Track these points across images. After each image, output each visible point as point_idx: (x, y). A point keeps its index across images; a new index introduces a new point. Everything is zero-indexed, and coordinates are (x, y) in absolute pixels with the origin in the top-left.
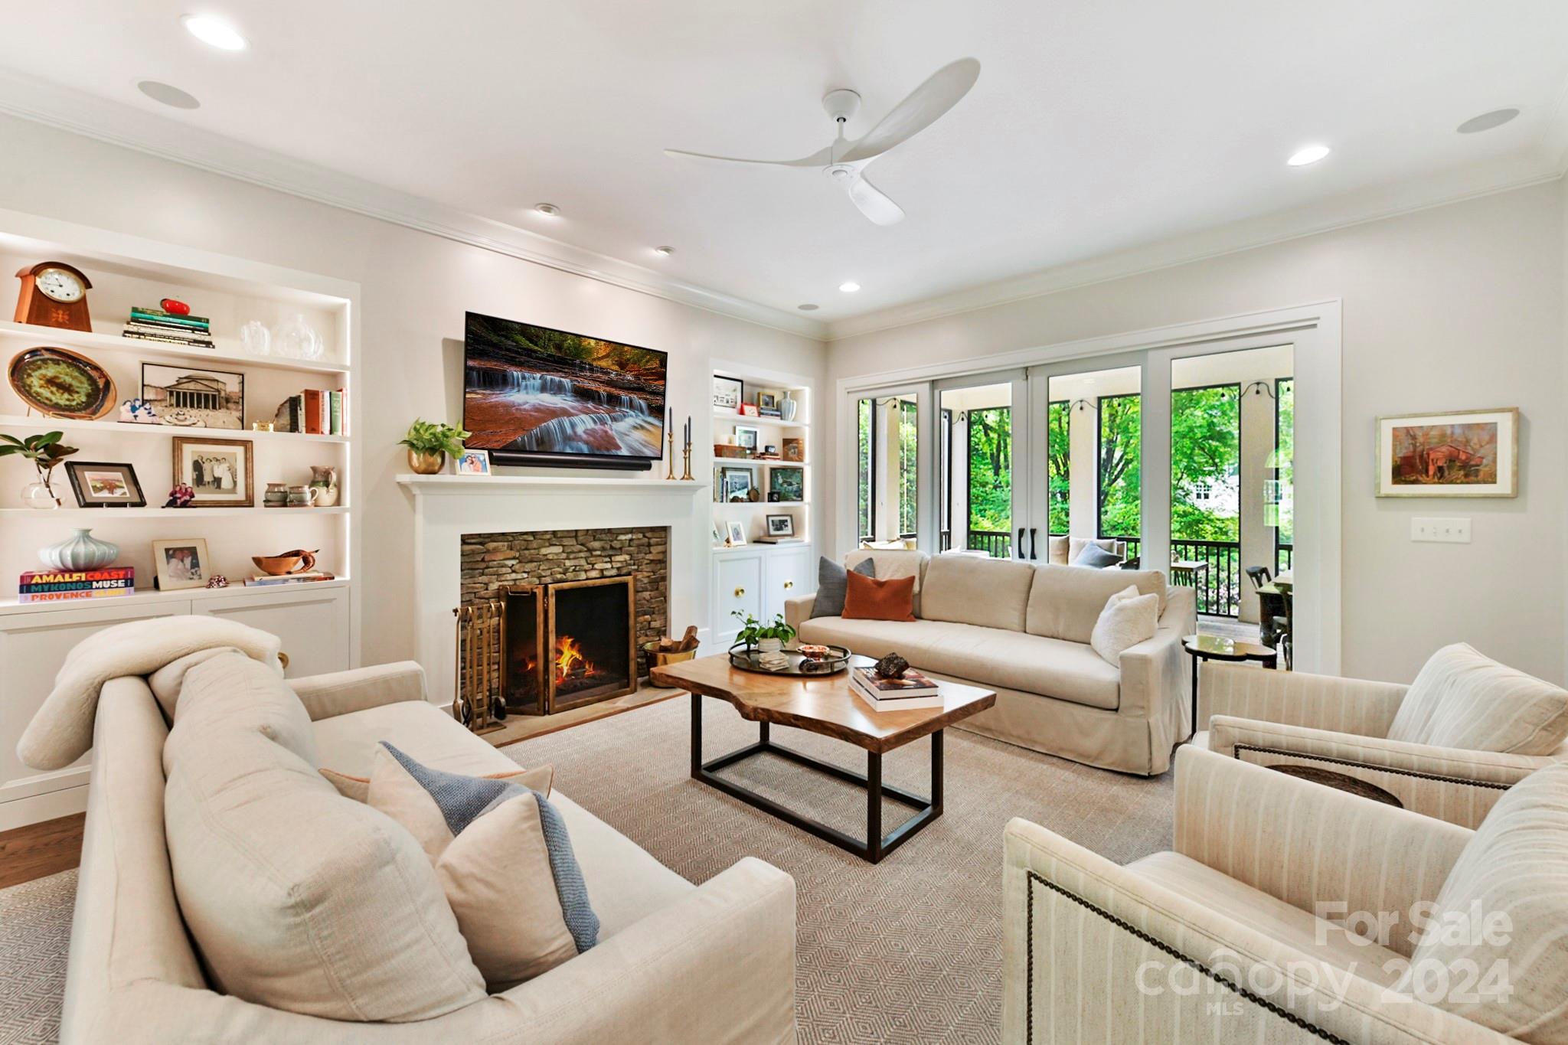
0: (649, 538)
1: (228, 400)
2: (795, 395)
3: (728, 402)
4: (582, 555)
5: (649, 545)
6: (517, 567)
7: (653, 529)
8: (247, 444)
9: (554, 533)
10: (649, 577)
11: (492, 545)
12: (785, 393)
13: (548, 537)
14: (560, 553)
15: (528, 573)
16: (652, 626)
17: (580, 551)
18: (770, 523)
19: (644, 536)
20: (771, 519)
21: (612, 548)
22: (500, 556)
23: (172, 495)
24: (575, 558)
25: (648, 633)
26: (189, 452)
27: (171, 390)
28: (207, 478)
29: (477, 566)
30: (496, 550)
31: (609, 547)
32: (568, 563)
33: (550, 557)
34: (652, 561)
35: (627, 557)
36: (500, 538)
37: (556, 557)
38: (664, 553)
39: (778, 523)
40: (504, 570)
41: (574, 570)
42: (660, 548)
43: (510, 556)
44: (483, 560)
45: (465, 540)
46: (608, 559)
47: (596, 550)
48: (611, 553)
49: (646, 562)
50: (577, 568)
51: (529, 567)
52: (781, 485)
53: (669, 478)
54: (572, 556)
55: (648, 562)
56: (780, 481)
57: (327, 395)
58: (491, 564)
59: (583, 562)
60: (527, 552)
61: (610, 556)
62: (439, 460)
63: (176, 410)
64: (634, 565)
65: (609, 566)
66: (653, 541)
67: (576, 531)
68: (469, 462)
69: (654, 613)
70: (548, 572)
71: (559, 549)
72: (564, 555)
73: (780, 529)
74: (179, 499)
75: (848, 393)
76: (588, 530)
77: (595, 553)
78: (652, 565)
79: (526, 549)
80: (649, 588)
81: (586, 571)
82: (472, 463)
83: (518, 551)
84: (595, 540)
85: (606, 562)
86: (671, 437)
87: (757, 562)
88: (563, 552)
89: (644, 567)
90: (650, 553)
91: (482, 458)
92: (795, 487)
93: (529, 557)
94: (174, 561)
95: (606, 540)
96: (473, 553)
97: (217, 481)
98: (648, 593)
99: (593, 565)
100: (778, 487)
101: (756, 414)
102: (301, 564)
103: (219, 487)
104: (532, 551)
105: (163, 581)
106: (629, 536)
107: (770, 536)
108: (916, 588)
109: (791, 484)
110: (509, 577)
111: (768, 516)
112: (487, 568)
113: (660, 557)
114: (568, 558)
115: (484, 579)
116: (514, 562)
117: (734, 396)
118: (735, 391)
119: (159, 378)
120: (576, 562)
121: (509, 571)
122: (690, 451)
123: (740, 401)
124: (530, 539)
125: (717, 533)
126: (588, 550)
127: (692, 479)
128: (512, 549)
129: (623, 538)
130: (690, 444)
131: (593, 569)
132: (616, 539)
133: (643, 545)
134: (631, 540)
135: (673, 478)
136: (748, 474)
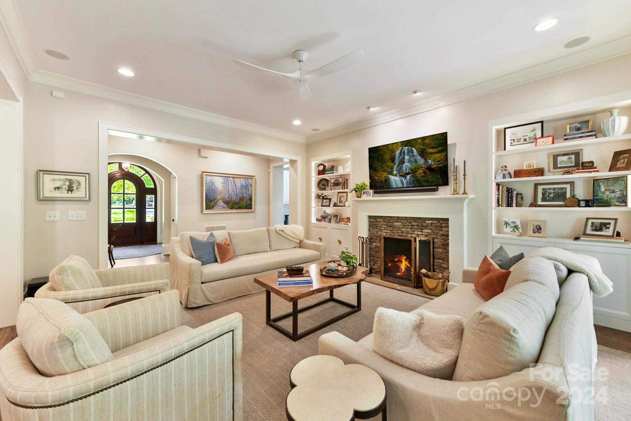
0: (441, 224)
1: (340, 184)
3: (524, 140)
4: (409, 227)
5: (441, 227)
6: (386, 228)
7: (442, 219)
9: (398, 217)
10: (441, 242)
11: (378, 220)
13: (395, 219)
14: (400, 225)
15: (390, 231)
16: (442, 266)
17: (408, 226)
18: (589, 225)
19: (439, 222)
20: (590, 222)
21: (422, 225)
22: (381, 224)
23: (334, 204)
24: (406, 228)
25: (441, 269)
26: (340, 194)
27: (334, 183)
28: (341, 201)
29: (374, 226)
30: (379, 222)
31: (420, 225)
32: (403, 229)
33: (397, 226)
34: (443, 235)
35: (430, 231)
36: (381, 218)
37: (399, 226)
38: (447, 231)
39: (599, 225)
40: (382, 229)
41: (406, 233)
42: (446, 229)
43: (384, 224)
44: (376, 224)
45: (369, 217)
46: (420, 230)
47: (415, 226)
48: (422, 228)
49: (440, 234)
50: (407, 232)
51: (390, 229)
52: (603, 193)
53: (453, 194)
55: (441, 235)
56: (602, 189)
58: (378, 226)
59: (409, 230)
60: (389, 223)
63: (334, 187)
64: (434, 235)
65: (421, 233)
67: (406, 217)
68: (366, 193)
69: (444, 260)
71: (400, 224)
72: (402, 226)
73: (602, 230)
76: (411, 217)
78: (444, 237)
80: (442, 247)
82: (367, 194)
84: (415, 222)
85: (420, 232)
86: (453, 173)
88: (402, 225)
89: (439, 237)
90: (442, 231)
91: (370, 192)
92: (618, 195)
93: (390, 225)
94: (334, 218)
95: (421, 222)
96: (373, 222)
97: (342, 201)
98: (441, 250)
100: (600, 194)
103: (342, 202)
104: (391, 223)
105: (332, 221)
106: (430, 222)
107: (587, 235)
109: (613, 191)
110: (384, 231)
111: (588, 219)
112: (377, 227)
113: (445, 233)
114: (403, 228)
116: (385, 226)
117: (532, 135)
118: (533, 131)
119: (333, 181)
120: (407, 230)
121: (384, 229)
122: (465, 179)
123: (539, 134)
124: (390, 219)
125: (520, 226)
126: (412, 226)
127: (466, 194)
128: (385, 222)
129: (427, 222)
130: (464, 175)
131: (414, 234)
132: (425, 222)
133: (438, 226)
134: (432, 223)
135: (458, 194)
136: (568, 187)
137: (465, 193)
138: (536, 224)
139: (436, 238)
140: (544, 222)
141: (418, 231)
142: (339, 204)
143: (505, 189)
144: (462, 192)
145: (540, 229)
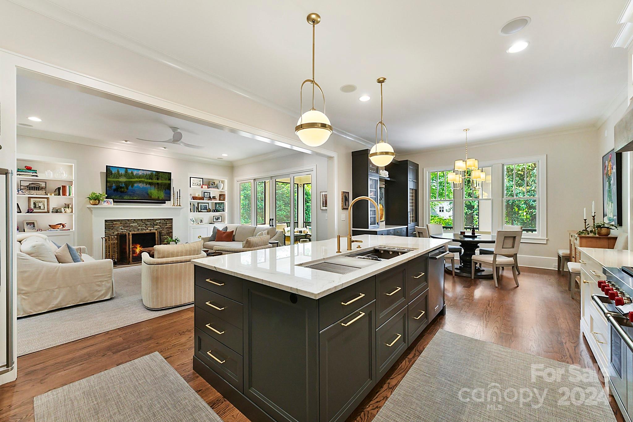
0: (166, 222)
1: (42, 188)
2: (223, 182)
3: (197, 184)
4: (144, 226)
5: (166, 223)
6: (123, 228)
7: (167, 219)
8: (47, 198)
9: (135, 220)
10: (166, 232)
11: (115, 223)
12: (219, 181)
13: (133, 221)
14: (137, 225)
15: (126, 230)
17: (143, 225)
18: (214, 218)
19: (165, 221)
21: (153, 224)
22: (117, 226)
23: (28, 210)
24: (141, 227)
26: (33, 200)
27: (27, 186)
28: (37, 206)
29: (111, 228)
30: (116, 224)
32: (139, 228)
33: (133, 226)
35: (159, 227)
36: (118, 221)
37: (135, 226)
38: (172, 225)
39: (217, 218)
40: (119, 229)
41: (141, 230)
42: (170, 224)
44: (112, 226)
45: (106, 221)
46: (153, 227)
47: (148, 224)
48: (153, 225)
51: (126, 228)
52: (218, 207)
53: (173, 206)
54: (140, 226)
56: (218, 206)
57: (68, 187)
59: (144, 227)
60: (126, 225)
61: (153, 226)
62: (98, 202)
63: (29, 191)
64: (161, 229)
65: (153, 229)
66: (167, 222)
67: (142, 219)
68: (106, 202)
70: (133, 230)
72: (138, 226)
73: (218, 220)
74: (30, 211)
75: (238, 181)
77: (148, 225)
78: (168, 229)
79: (126, 224)
81: (145, 230)
82: (107, 202)
83: (123, 224)
84: (148, 222)
85: (152, 228)
86: (173, 195)
87: (206, 229)
88: (138, 225)
89: (165, 229)
90: (167, 225)
91: (110, 201)
92: (222, 208)
94: (29, 225)
95: (153, 222)
96: (109, 224)
97: (40, 207)
99: (147, 228)
100: (217, 208)
101: (207, 188)
102: (62, 226)
103: (40, 208)
104: (128, 224)
105: (26, 230)
106: (160, 221)
107: (214, 222)
108: (234, 234)
109: (221, 207)
110: (120, 231)
111: (214, 216)
112: (114, 228)
113: (170, 227)
114: (139, 226)
115: (113, 231)
116: (122, 227)
117: (199, 183)
118: (200, 181)
119: (24, 184)
120: (142, 227)
121: (121, 229)
122: (180, 198)
123: (202, 184)
124: (127, 221)
125: (194, 221)
126: (146, 224)
127: (181, 206)
128: (121, 224)
129: (157, 221)
130: (180, 197)
131: (148, 229)
132: (155, 222)
133: (164, 223)
134: (160, 222)
135: (174, 206)
136: (207, 204)
138: (201, 219)
139: (163, 230)
140: (203, 218)
141: (151, 228)
142: (34, 210)
143: (193, 205)
144: (179, 205)
145: (202, 221)
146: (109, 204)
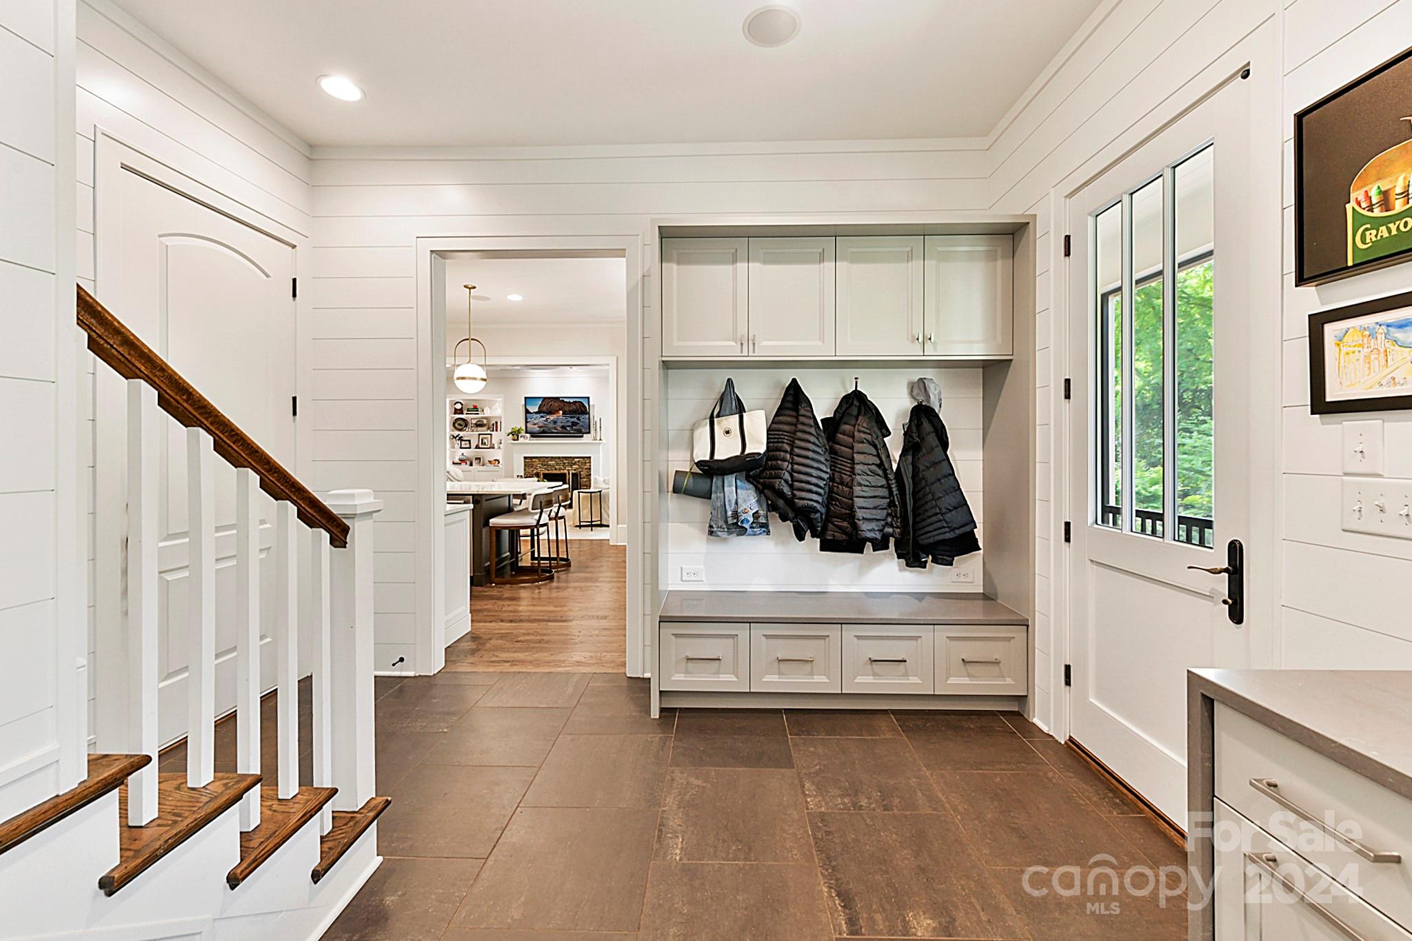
1: (484, 425)
5: (586, 463)
6: (541, 467)
7: (585, 457)
8: (491, 434)
9: (552, 457)
10: (586, 473)
11: (534, 460)
13: (550, 458)
19: (584, 459)
21: (572, 463)
23: (475, 446)
26: (481, 436)
27: (475, 424)
29: (530, 465)
30: (535, 462)
33: (551, 464)
34: (587, 468)
35: (577, 466)
36: (536, 458)
38: (590, 466)
41: (559, 469)
42: (589, 464)
43: (538, 463)
44: (530, 463)
45: (525, 458)
49: (585, 468)
51: (545, 467)
61: (572, 465)
62: (518, 437)
63: (475, 428)
64: (580, 469)
65: (571, 468)
66: (587, 461)
67: (559, 457)
70: (551, 469)
71: (554, 462)
72: (556, 464)
74: (477, 447)
76: (563, 457)
78: (587, 470)
83: (541, 462)
84: (566, 460)
86: (593, 425)
90: (586, 465)
91: (529, 436)
93: (545, 463)
94: (477, 460)
96: (528, 462)
98: (586, 479)
102: (497, 462)
103: (485, 444)
105: (474, 464)
106: (578, 459)
112: (533, 466)
115: (532, 469)
119: (474, 422)
120: (559, 467)
121: (539, 467)
122: (601, 430)
124: (545, 458)
126: (564, 463)
129: (575, 460)
130: (600, 427)
131: (565, 469)
132: (573, 460)
133: (583, 462)
135: (594, 440)
137: (600, 440)
139: (582, 471)
141: (568, 467)
142: (481, 446)
144: (598, 438)
146: (526, 439)
